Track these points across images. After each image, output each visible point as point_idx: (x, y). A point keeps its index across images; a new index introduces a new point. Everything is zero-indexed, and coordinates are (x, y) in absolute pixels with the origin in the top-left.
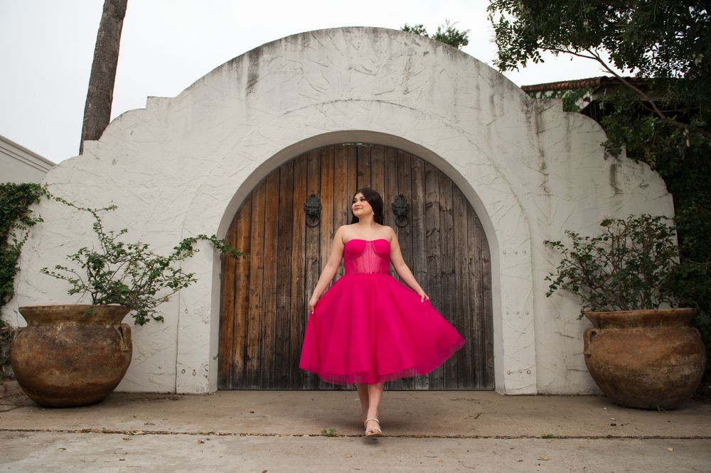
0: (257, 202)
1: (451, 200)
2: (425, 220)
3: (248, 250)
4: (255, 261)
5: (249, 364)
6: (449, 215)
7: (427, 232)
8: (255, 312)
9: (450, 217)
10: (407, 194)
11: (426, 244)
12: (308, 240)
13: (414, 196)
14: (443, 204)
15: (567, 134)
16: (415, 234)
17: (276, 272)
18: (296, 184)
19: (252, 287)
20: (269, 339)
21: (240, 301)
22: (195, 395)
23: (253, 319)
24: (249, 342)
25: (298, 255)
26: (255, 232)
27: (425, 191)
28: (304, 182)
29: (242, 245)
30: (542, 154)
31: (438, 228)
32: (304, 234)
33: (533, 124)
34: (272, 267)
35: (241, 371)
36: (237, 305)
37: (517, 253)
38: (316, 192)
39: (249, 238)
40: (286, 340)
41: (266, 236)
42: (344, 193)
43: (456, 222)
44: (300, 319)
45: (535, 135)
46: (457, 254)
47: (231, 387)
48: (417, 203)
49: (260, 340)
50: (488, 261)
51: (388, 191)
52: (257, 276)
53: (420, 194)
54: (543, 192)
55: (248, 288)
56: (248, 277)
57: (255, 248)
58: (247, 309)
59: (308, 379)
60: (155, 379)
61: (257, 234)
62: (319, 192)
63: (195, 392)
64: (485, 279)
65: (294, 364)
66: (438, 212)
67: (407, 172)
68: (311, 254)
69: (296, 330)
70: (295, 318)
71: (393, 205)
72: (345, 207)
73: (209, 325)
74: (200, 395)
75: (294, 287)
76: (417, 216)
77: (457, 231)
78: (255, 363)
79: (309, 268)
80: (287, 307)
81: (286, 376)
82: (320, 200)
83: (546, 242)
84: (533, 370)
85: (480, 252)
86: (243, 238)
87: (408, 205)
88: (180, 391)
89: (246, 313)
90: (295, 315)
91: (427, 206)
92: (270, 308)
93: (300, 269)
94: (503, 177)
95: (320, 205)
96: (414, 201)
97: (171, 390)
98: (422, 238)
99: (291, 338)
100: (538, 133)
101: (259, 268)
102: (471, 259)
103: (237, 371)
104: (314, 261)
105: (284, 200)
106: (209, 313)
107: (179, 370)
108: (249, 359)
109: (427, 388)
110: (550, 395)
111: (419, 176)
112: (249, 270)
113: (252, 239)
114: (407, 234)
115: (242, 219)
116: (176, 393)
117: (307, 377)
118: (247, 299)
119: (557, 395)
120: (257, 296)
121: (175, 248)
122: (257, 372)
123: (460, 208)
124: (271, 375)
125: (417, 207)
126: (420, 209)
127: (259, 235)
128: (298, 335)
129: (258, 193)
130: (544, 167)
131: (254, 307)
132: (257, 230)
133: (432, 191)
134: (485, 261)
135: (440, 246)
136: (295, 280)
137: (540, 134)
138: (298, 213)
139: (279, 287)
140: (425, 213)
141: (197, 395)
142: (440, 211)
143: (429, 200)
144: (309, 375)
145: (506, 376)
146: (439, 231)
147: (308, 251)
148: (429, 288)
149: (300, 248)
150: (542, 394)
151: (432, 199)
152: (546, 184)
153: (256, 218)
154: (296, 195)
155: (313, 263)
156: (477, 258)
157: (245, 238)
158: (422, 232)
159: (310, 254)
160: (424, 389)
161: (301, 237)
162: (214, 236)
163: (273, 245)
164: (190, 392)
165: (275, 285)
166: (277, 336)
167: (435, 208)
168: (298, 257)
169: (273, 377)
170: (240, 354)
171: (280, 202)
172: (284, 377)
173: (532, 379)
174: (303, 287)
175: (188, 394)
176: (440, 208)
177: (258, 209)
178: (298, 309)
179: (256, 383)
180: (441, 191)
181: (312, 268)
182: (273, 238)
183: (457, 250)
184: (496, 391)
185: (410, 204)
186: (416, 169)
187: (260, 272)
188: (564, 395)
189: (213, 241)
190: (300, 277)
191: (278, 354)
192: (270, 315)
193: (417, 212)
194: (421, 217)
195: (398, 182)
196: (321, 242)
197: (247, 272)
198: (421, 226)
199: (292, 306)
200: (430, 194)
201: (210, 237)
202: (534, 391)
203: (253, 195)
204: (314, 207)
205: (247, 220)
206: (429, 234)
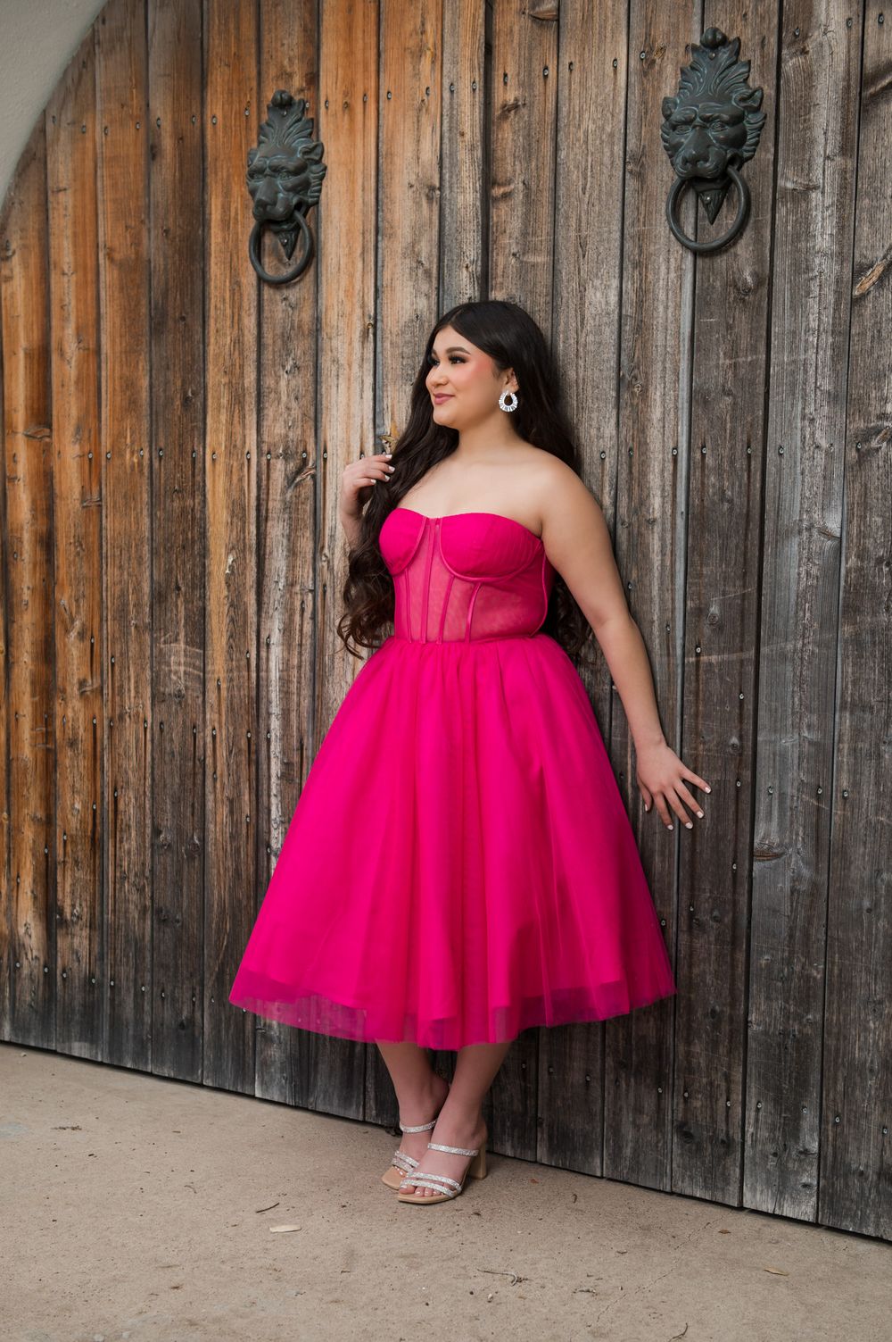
0: (62, 167)
2: (850, 192)
4: (70, 471)
5: (62, 943)
7: (859, 271)
8: (72, 712)
11: (844, 354)
12: (268, 356)
13: (794, 30)
16: (782, 286)
17: (147, 521)
18: (216, 45)
19: (64, 595)
20: (131, 843)
21: (24, 655)
23: (73, 743)
24: (60, 851)
25: (230, 435)
26: (64, 319)
28: (248, 31)
29: (20, 391)
32: (250, 322)
34: (129, 497)
35: (39, 971)
36: (16, 671)
38: (297, 82)
39: (43, 356)
40: (191, 858)
42: (426, 63)
44: (244, 759)
47: (7, 1033)
48: (809, 77)
49: (96, 844)
51: (649, 25)
52: (79, 541)
53: (832, 6)
55: (48, 599)
56: (48, 544)
57: (68, 403)
58: (47, 690)
59: (275, 1053)
61: (70, 331)
62: (313, 79)
65: (221, 972)
68: (279, 429)
69: (225, 810)
70: (222, 752)
71: (670, 110)
72: (428, 153)
75: (217, 594)
76: (805, 166)
78: (78, 942)
79: (275, 504)
80: (193, 696)
81: (191, 1021)
82: (314, 123)
86: (21, 355)
87: (755, 100)
89: (45, 718)
90: (222, 736)
91: (870, 93)
92: (130, 701)
93: (237, 510)
95: (314, 156)
96: (789, 65)
98: (818, 313)
99: (210, 848)
101: (85, 505)
103: (25, 972)
104: (292, 466)
105: (167, 143)
108: (63, 923)
109: (806, 1210)
112: (51, 511)
113: (55, 358)
114: (742, 294)
115: (16, 260)
117: (268, 1040)
118: (48, 650)
120: (81, 635)
122: (89, 985)
124: (138, 1008)
125: (806, 106)
126: (825, 120)
127: (78, 337)
128: (234, 837)
129: (68, 115)
131: (73, 690)
132: (73, 318)
136: (220, 563)
138: (226, 208)
139: (159, 597)
140: (850, 146)
144: (275, 1032)
147: (270, 412)
148: (847, 630)
149: (238, 400)
153: (65, 252)
154: (216, 108)
155: (291, 480)
157: (28, 355)
158: (825, 268)
159: (276, 429)
160: (788, 1211)
161: (238, 342)
163: (129, 385)
165: (146, 588)
166: (157, 832)
168: (233, 448)
169: (147, 1019)
170: (35, 898)
171: (153, 152)
172: (182, 1026)
174: (251, 598)
177: (69, 199)
178: (231, 709)
179: (89, 1033)
181: (287, 507)
182: (130, 353)
185: (769, 91)
187: (91, 521)
190: (238, 547)
191: (161, 918)
192: (130, 731)
193: (806, 144)
194: (826, 173)
196: (326, 362)
197: (43, 526)
198: (824, 235)
199: (212, 697)
203: (50, 127)
204: (276, 170)
205: (34, 260)
206: (867, 282)
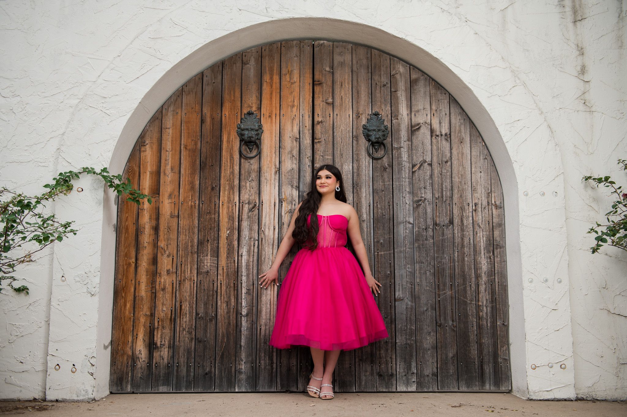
0: (169, 121)
1: (447, 119)
2: (411, 149)
3: (156, 191)
4: (167, 207)
5: (156, 354)
6: (444, 142)
7: (414, 166)
8: (165, 280)
9: (446, 145)
10: (385, 112)
11: (411, 183)
12: (242, 177)
13: (394, 114)
14: (436, 126)
15: (618, 23)
16: (395, 168)
17: (196, 222)
18: (226, 96)
19: (162, 244)
20: (186, 319)
21: (144, 264)
22: (74, 401)
23: (163, 289)
24: (156, 324)
25: (229, 198)
26: (166, 165)
27: (410, 107)
28: (238, 94)
29: (147, 183)
30: (581, 52)
31: (428, 159)
32: (237, 168)
33: (568, 9)
34: (191, 215)
35: (144, 365)
36: (139, 269)
37: (544, 194)
38: (254, 109)
39: (157, 174)
40: (211, 320)
41: (183, 171)
42: (295, 109)
43: (455, 152)
44: (232, 289)
45: (571, 25)
46: (456, 197)
47: (129, 389)
48: (399, 125)
49: (173, 321)
50: (500, 207)
51: (358, 108)
52: (169, 228)
53: (403, 110)
54: (581, 107)
55: (155, 245)
56: (156, 229)
57: (167, 188)
58: (154, 275)
59: (243, 376)
60: (14, 379)
61: (169, 167)
62: (260, 108)
63: (75, 398)
64: (497, 233)
65: (223, 354)
66: (429, 137)
67: (385, 79)
68: (247, 196)
69: (225, 305)
70: (224, 288)
71: (365, 127)
72: (296, 130)
73: (96, 299)
74: (82, 401)
75: (223, 243)
76: (399, 142)
77: (455, 162)
78: (165, 353)
79: (245, 216)
80: (213, 272)
81: (210, 372)
82: (260, 119)
83: (587, 178)
84: (569, 364)
85: (489, 195)
86: (148, 173)
87: (386, 128)
88: (51, 396)
89: (152, 282)
90: (224, 283)
91: (414, 129)
92: (188, 274)
93: (231, 218)
94: (524, 84)
95: (260, 127)
96: (394, 121)
97: (38, 395)
98: (406, 174)
99: (219, 317)
100: (575, 22)
101: (172, 216)
102: (476, 205)
103: (139, 366)
104: (251, 206)
105: (208, 120)
106: (97, 280)
107: (51, 364)
108: (157, 348)
109: (414, 388)
110: (595, 400)
111: (402, 86)
112: (158, 219)
113: (162, 174)
114: (385, 169)
115: (147, 146)
116: (44, 400)
117: (240, 373)
118: (154, 261)
119: (605, 400)
120: (168, 256)
121: (46, 186)
122: (168, 366)
123: (460, 131)
124: (188, 371)
125: (399, 130)
126: (404, 134)
127: (172, 169)
128: (228, 312)
129: (171, 108)
130: (583, 70)
131: (164, 273)
132: (170, 164)
133: (420, 107)
134: (496, 207)
135: (432, 185)
136: (224, 233)
137: (578, 24)
138: (229, 138)
139: (201, 243)
140: (410, 139)
141: (78, 401)
142: (432, 136)
143: (415, 120)
144: (243, 370)
145: (530, 371)
146: (430, 165)
147: (243, 192)
148: (416, 245)
149: (232, 188)
150: (582, 399)
151: (420, 119)
152: (587, 96)
153: (168, 145)
154: (226, 112)
155: (251, 210)
156: (485, 203)
157: (151, 173)
158: (407, 165)
159: (245, 197)
160: (410, 390)
161: (232, 173)
162: (105, 170)
163: (192, 183)
164: (67, 397)
165: (196, 241)
166: (197, 314)
167: (424, 132)
168: (229, 201)
169: (192, 374)
170: (144, 341)
171: (202, 121)
172: (206, 374)
173: (568, 377)
174: (236, 243)
175: (64, 401)
176: (432, 131)
177: (170, 131)
178: (228, 275)
179: (167, 382)
180: (434, 107)
181: (249, 217)
182: (193, 174)
183: (456, 191)
184: (514, 393)
185: (389, 126)
186: (398, 76)
187: (174, 222)
188: (615, 401)
189: (104, 177)
190: (231, 229)
191: (198, 341)
192: (187, 284)
193: (399, 138)
194: (404, 145)
195: (372, 95)
196: (263, 179)
197: (154, 223)
198: (405, 156)
199: (220, 272)
200: (418, 111)
201: (98, 171)
202: (571, 394)
203: (164, 111)
204: (252, 130)
205: (155, 147)
206: (416, 168)
